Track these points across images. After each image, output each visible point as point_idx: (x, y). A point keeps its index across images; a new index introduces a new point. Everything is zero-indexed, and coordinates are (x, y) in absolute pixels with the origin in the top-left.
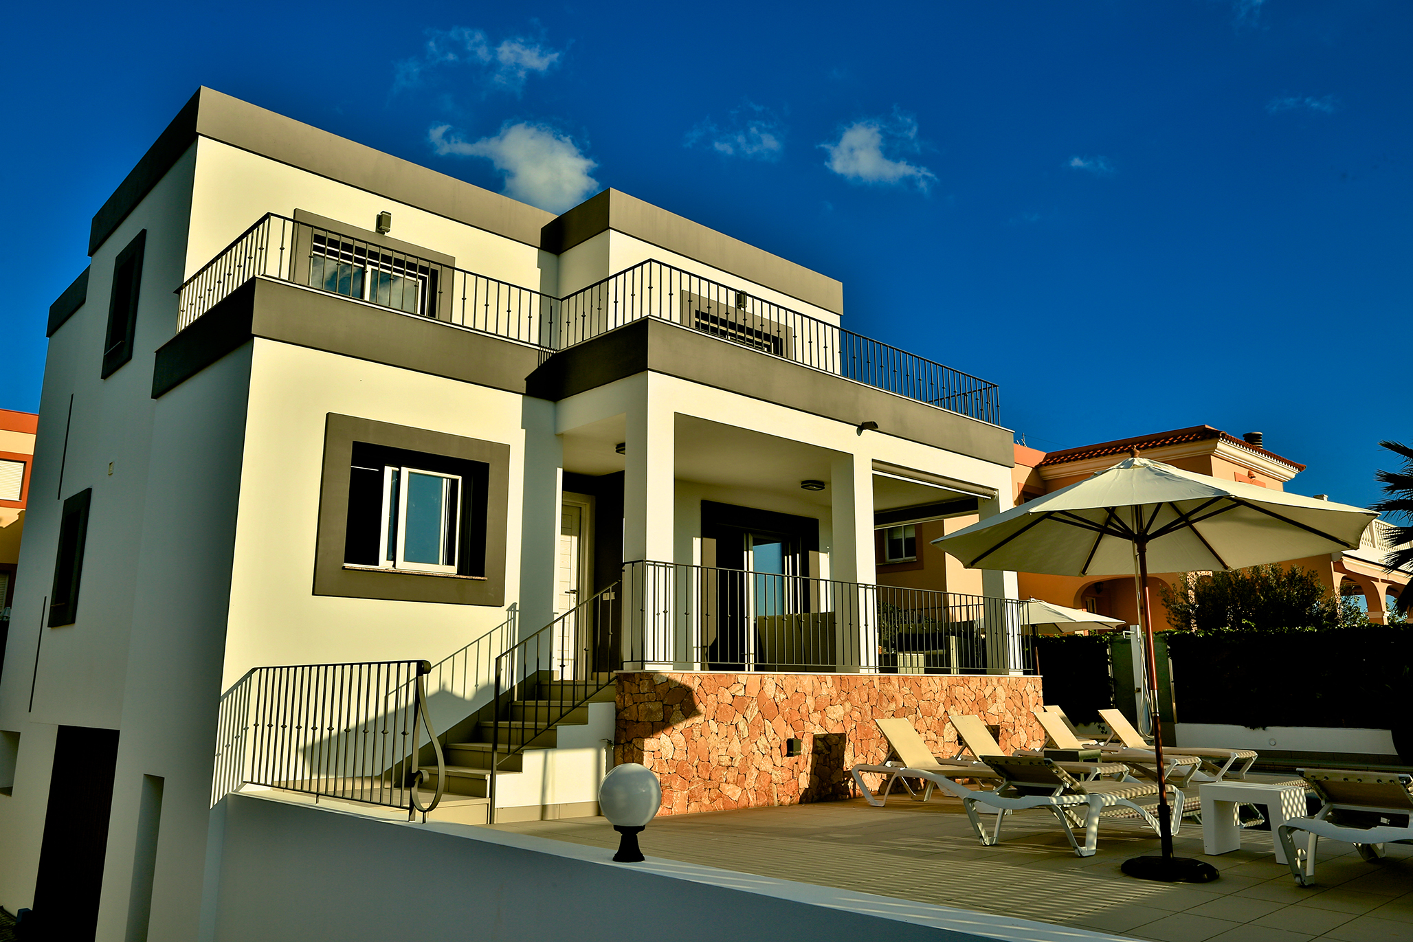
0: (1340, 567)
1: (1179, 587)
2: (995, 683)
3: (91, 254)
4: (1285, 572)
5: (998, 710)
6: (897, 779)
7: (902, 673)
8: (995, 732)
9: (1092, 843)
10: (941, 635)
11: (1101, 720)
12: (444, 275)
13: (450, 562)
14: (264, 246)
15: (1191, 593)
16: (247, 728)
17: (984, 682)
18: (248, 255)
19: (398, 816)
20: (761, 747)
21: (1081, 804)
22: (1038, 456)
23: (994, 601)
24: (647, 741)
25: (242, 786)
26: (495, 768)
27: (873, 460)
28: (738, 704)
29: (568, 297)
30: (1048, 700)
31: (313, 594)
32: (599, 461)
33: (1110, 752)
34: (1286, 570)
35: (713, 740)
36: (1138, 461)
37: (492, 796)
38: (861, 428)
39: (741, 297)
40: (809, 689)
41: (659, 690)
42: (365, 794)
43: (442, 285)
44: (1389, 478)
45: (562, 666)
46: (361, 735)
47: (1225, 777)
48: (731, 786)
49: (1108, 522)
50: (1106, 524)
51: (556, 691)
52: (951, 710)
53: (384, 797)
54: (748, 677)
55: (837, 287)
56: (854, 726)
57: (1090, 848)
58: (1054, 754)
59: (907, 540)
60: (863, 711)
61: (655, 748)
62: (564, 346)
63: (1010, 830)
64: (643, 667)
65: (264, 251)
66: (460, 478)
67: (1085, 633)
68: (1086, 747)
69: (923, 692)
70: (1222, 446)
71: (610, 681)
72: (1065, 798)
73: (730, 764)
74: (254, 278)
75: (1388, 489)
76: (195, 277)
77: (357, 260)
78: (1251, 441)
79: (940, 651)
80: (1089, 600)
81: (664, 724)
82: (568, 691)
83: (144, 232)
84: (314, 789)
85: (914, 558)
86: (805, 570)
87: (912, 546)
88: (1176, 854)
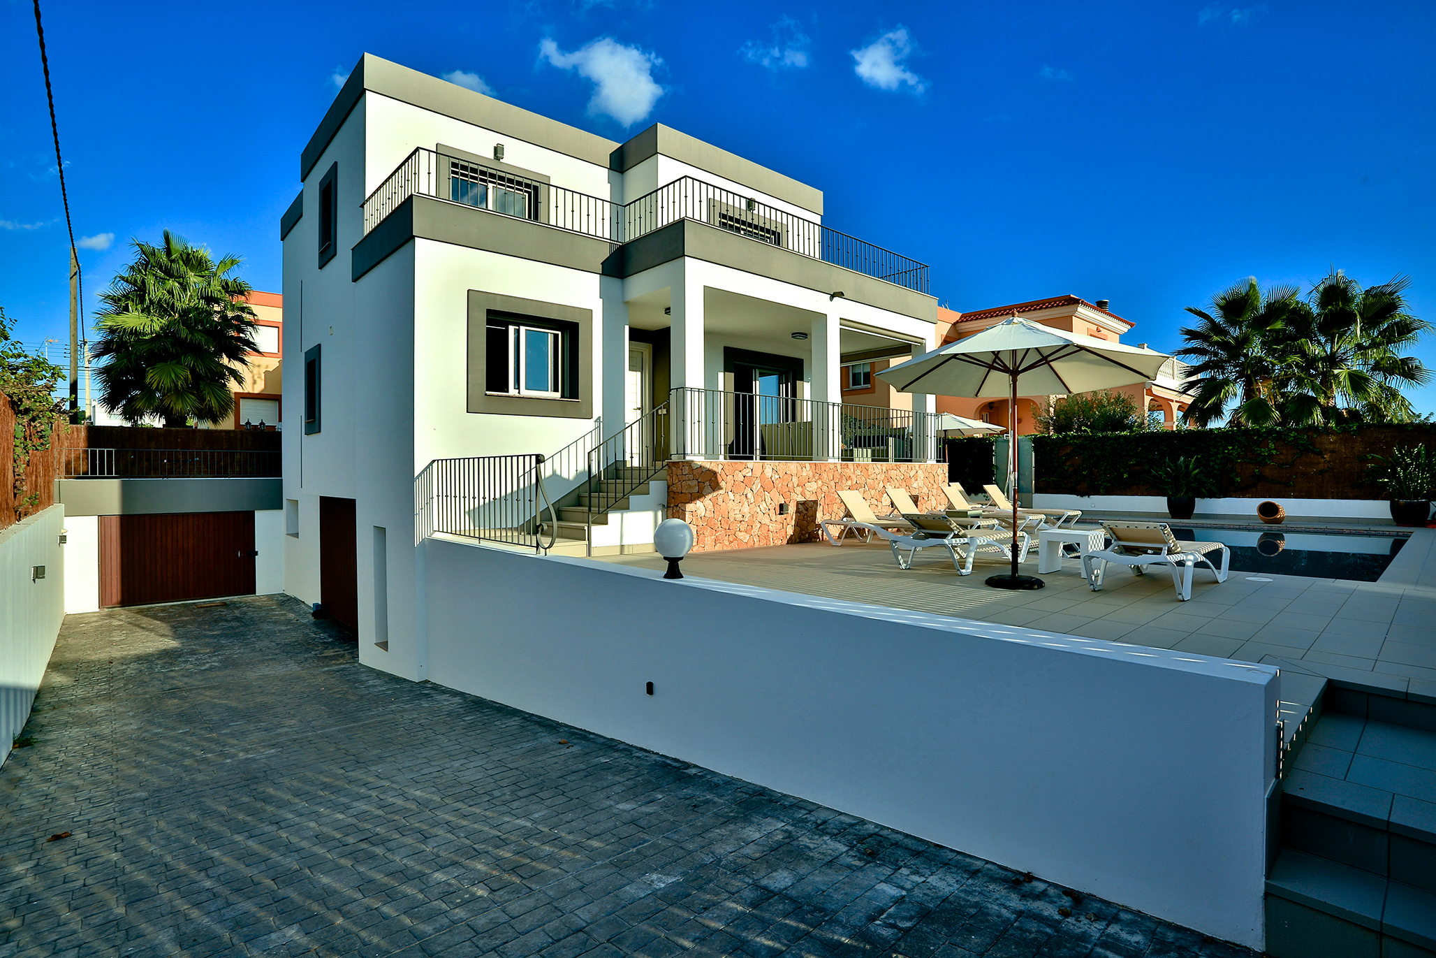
0: (1150, 392)
1: (1044, 407)
2: (917, 468)
3: (303, 181)
4: (1114, 396)
5: (918, 486)
6: (850, 528)
7: (857, 461)
8: (915, 500)
9: (968, 568)
10: (882, 437)
11: (985, 492)
12: (543, 189)
13: (556, 390)
14: (417, 172)
15: (1052, 410)
16: (432, 498)
17: (910, 467)
18: (407, 179)
19: (531, 552)
20: (762, 508)
21: (964, 544)
22: (956, 316)
23: (920, 415)
24: (687, 505)
25: (433, 534)
26: (590, 522)
27: (840, 319)
28: (747, 482)
29: (629, 204)
30: (952, 478)
31: (467, 412)
32: (654, 320)
33: (989, 512)
34: (1115, 394)
35: (731, 504)
36: (1016, 320)
37: (589, 540)
38: (833, 296)
39: (751, 203)
40: (794, 472)
41: (695, 472)
42: (508, 538)
43: (542, 198)
44: (1189, 332)
45: (632, 457)
46: (503, 502)
47: (1059, 527)
48: (743, 533)
49: (994, 361)
50: (993, 363)
51: (628, 474)
52: (888, 486)
53: (520, 540)
54: (755, 464)
55: (818, 195)
56: (823, 495)
57: (968, 570)
58: (952, 513)
59: (865, 374)
60: (829, 486)
61: (693, 510)
62: (627, 240)
63: (919, 560)
64: (684, 458)
65: (417, 175)
66: (560, 333)
67: (979, 436)
68: (974, 509)
69: (869, 474)
70: (1081, 310)
71: (663, 467)
72: (954, 540)
73: (742, 519)
74: (412, 195)
75: (1186, 339)
76: (372, 195)
77: (482, 180)
78: (1101, 306)
79: (882, 447)
80: (984, 414)
81: (699, 495)
82: (636, 473)
83: (336, 163)
84: (477, 535)
85: (869, 386)
86: (794, 394)
87: (868, 378)
88: (1020, 573)
